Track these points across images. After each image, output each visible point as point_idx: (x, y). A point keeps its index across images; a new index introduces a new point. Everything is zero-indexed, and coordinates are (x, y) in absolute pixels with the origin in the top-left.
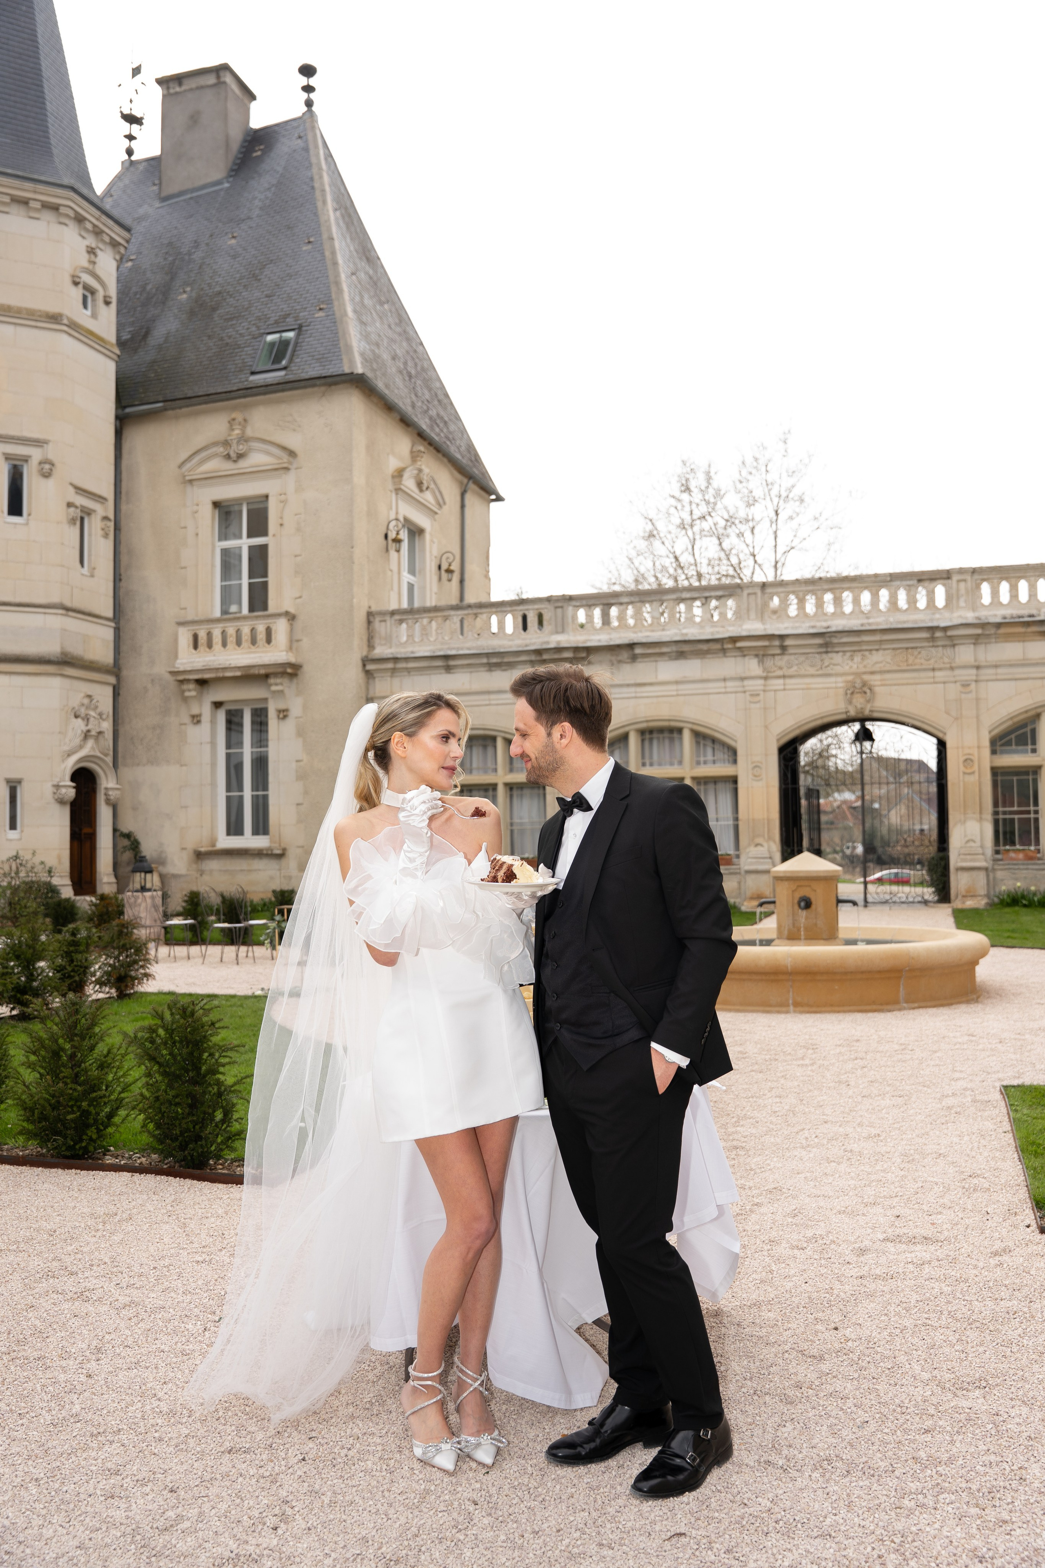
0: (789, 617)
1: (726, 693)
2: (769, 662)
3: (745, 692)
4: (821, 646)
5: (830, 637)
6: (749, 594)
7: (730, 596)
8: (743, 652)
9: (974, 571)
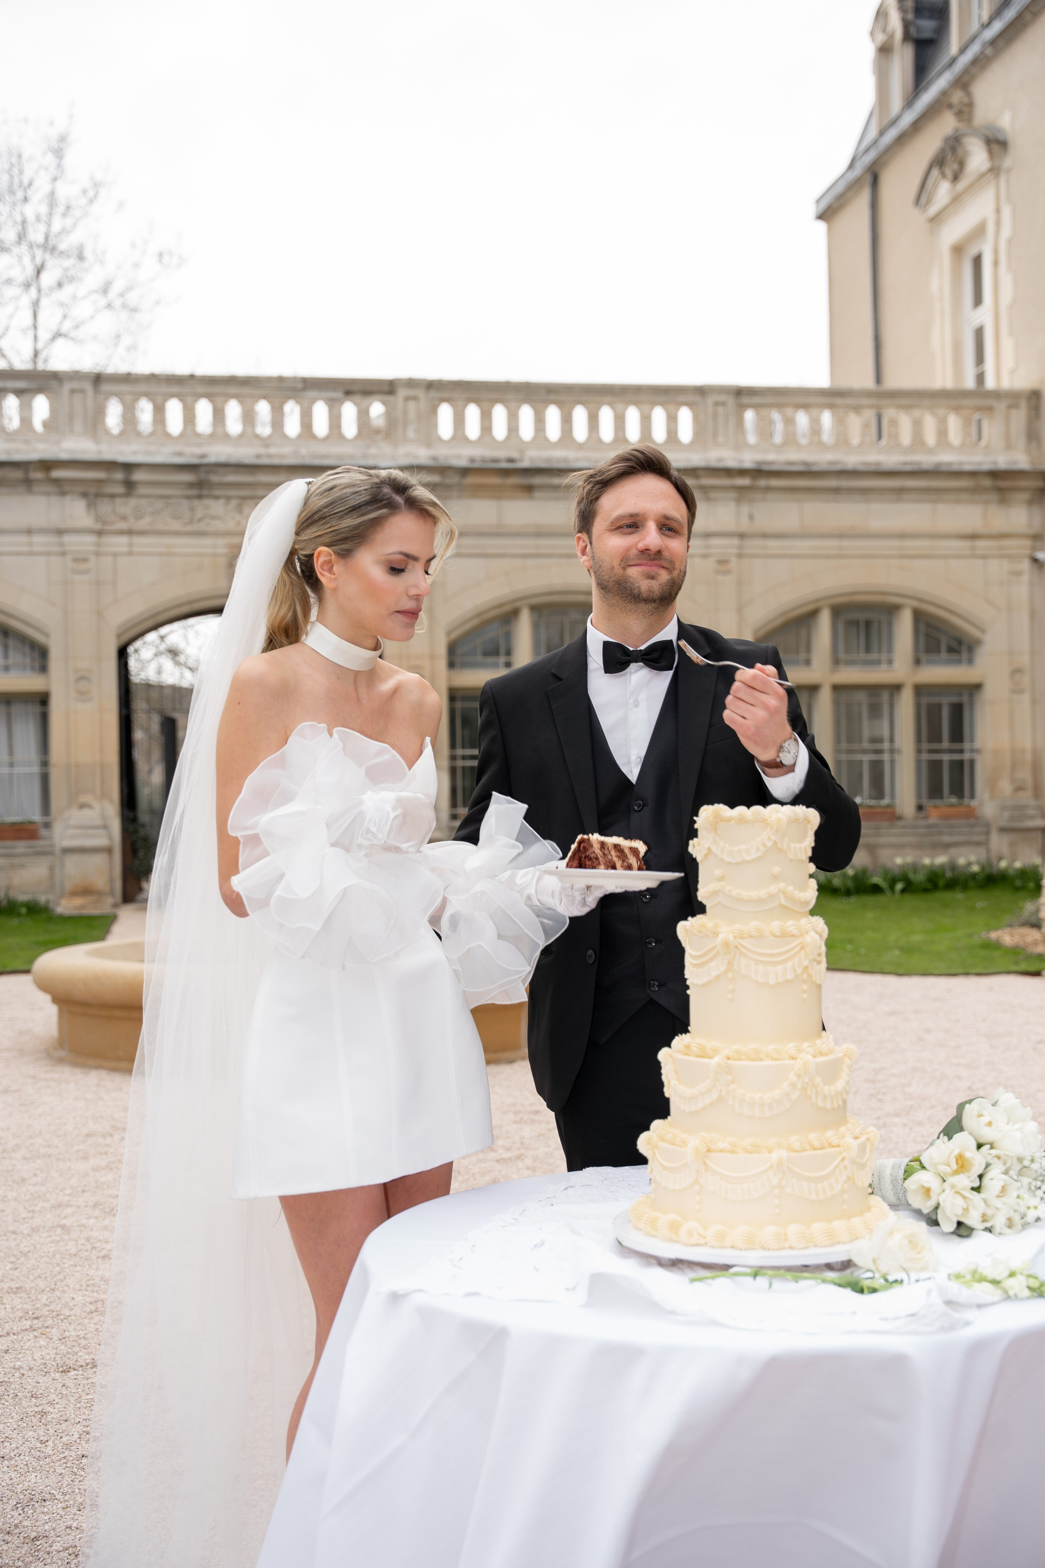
0: (138, 434)
1: (31, 554)
2: (105, 507)
3: (63, 554)
4: (191, 485)
5: (208, 472)
6: (72, 391)
7: (40, 390)
8: (61, 487)
9: (430, 385)
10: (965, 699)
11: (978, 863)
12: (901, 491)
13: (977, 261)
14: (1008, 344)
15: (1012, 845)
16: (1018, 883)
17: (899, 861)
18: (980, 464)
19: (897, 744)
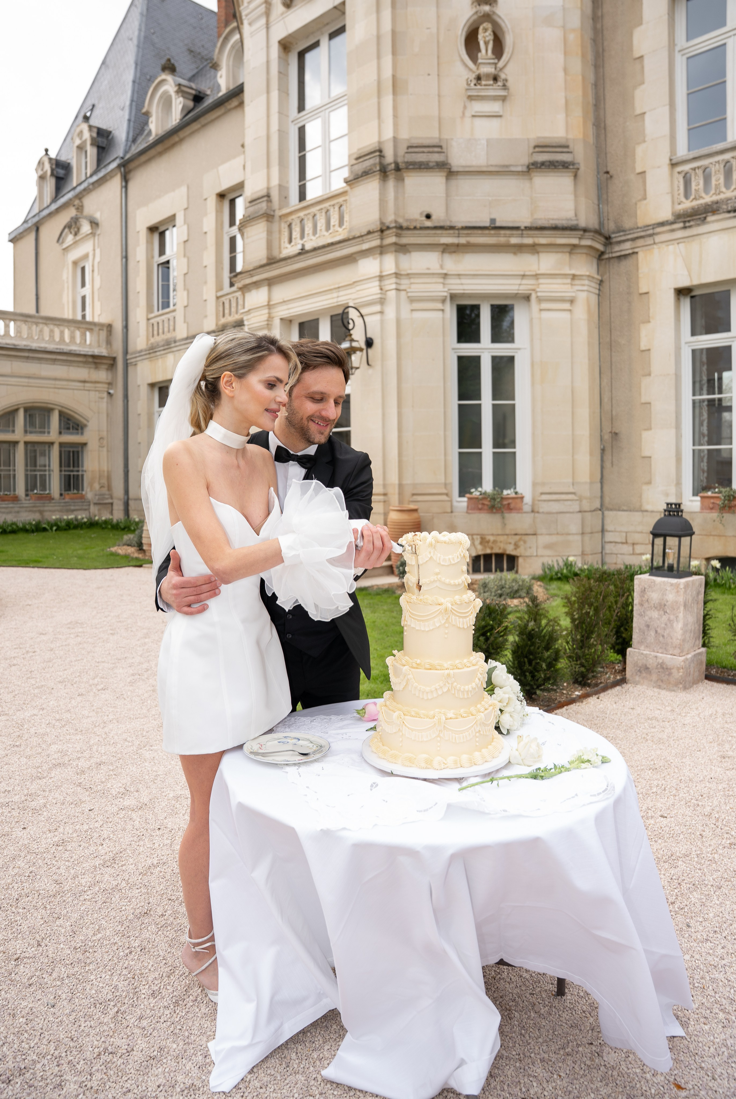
10: (80, 449)
11: (86, 518)
12: (55, 360)
13: (83, 269)
14: (98, 305)
15: (99, 510)
16: (104, 526)
17: (54, 517)
18: (88, 352)
19: (52, 468)
